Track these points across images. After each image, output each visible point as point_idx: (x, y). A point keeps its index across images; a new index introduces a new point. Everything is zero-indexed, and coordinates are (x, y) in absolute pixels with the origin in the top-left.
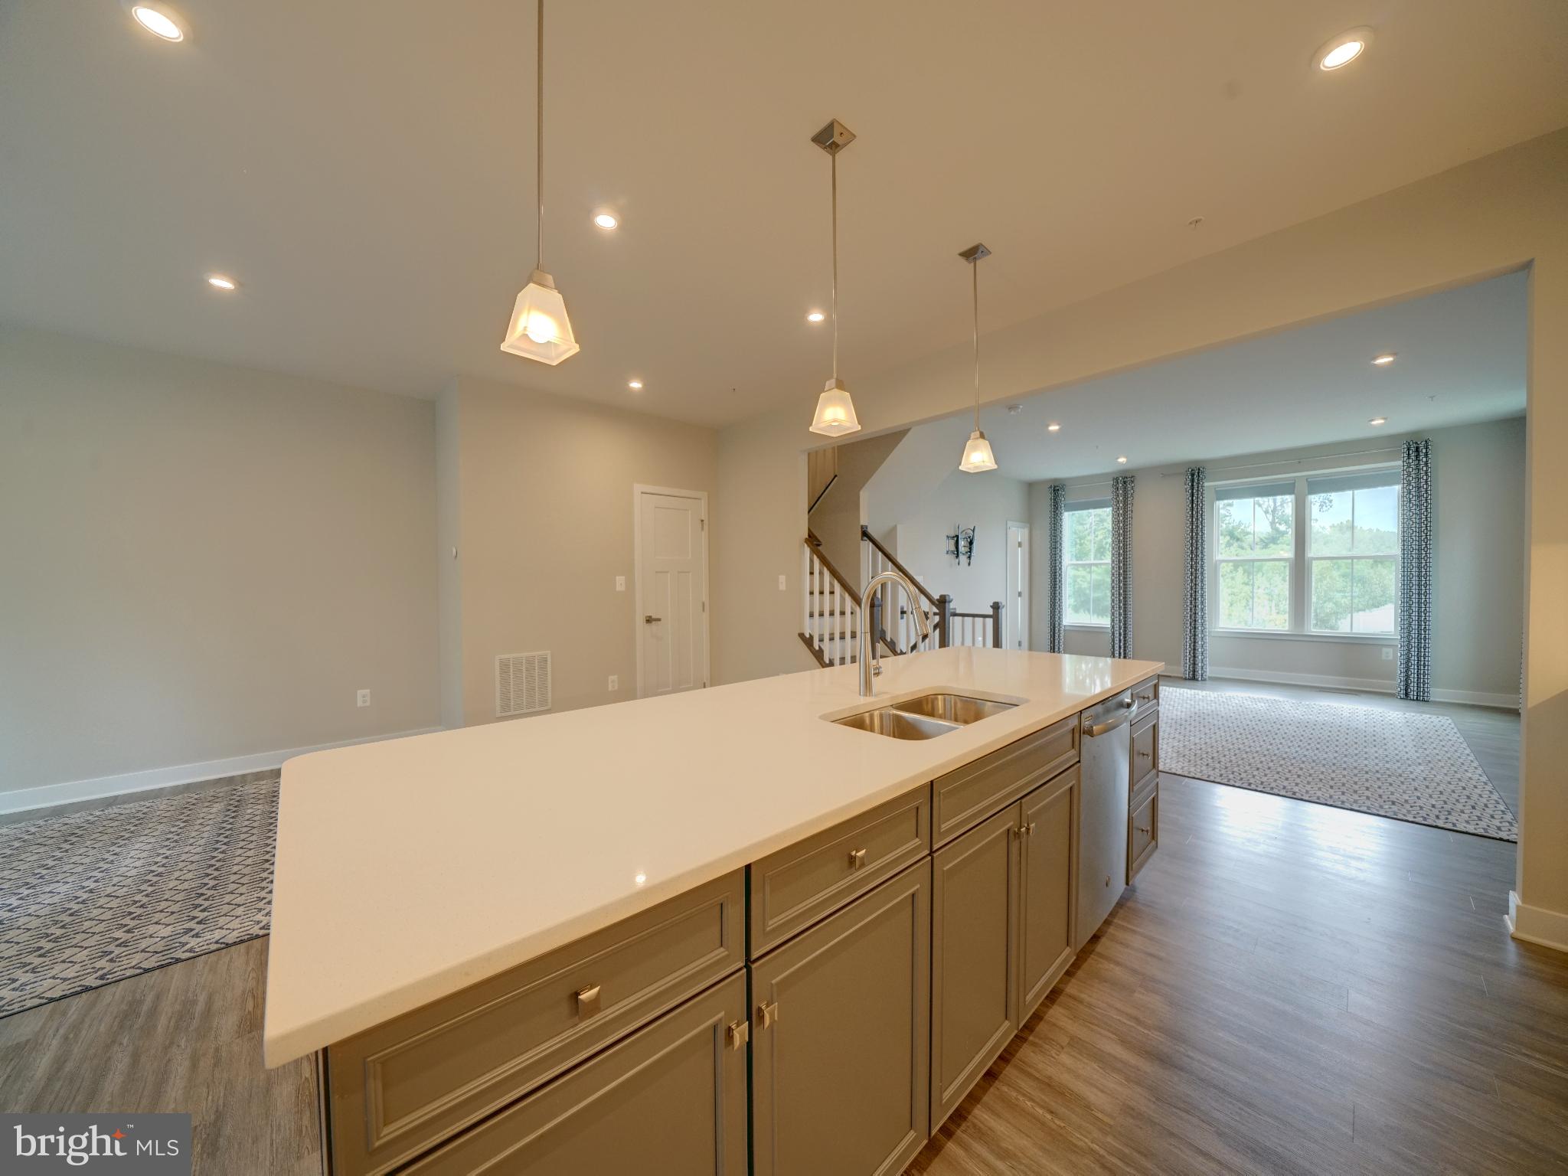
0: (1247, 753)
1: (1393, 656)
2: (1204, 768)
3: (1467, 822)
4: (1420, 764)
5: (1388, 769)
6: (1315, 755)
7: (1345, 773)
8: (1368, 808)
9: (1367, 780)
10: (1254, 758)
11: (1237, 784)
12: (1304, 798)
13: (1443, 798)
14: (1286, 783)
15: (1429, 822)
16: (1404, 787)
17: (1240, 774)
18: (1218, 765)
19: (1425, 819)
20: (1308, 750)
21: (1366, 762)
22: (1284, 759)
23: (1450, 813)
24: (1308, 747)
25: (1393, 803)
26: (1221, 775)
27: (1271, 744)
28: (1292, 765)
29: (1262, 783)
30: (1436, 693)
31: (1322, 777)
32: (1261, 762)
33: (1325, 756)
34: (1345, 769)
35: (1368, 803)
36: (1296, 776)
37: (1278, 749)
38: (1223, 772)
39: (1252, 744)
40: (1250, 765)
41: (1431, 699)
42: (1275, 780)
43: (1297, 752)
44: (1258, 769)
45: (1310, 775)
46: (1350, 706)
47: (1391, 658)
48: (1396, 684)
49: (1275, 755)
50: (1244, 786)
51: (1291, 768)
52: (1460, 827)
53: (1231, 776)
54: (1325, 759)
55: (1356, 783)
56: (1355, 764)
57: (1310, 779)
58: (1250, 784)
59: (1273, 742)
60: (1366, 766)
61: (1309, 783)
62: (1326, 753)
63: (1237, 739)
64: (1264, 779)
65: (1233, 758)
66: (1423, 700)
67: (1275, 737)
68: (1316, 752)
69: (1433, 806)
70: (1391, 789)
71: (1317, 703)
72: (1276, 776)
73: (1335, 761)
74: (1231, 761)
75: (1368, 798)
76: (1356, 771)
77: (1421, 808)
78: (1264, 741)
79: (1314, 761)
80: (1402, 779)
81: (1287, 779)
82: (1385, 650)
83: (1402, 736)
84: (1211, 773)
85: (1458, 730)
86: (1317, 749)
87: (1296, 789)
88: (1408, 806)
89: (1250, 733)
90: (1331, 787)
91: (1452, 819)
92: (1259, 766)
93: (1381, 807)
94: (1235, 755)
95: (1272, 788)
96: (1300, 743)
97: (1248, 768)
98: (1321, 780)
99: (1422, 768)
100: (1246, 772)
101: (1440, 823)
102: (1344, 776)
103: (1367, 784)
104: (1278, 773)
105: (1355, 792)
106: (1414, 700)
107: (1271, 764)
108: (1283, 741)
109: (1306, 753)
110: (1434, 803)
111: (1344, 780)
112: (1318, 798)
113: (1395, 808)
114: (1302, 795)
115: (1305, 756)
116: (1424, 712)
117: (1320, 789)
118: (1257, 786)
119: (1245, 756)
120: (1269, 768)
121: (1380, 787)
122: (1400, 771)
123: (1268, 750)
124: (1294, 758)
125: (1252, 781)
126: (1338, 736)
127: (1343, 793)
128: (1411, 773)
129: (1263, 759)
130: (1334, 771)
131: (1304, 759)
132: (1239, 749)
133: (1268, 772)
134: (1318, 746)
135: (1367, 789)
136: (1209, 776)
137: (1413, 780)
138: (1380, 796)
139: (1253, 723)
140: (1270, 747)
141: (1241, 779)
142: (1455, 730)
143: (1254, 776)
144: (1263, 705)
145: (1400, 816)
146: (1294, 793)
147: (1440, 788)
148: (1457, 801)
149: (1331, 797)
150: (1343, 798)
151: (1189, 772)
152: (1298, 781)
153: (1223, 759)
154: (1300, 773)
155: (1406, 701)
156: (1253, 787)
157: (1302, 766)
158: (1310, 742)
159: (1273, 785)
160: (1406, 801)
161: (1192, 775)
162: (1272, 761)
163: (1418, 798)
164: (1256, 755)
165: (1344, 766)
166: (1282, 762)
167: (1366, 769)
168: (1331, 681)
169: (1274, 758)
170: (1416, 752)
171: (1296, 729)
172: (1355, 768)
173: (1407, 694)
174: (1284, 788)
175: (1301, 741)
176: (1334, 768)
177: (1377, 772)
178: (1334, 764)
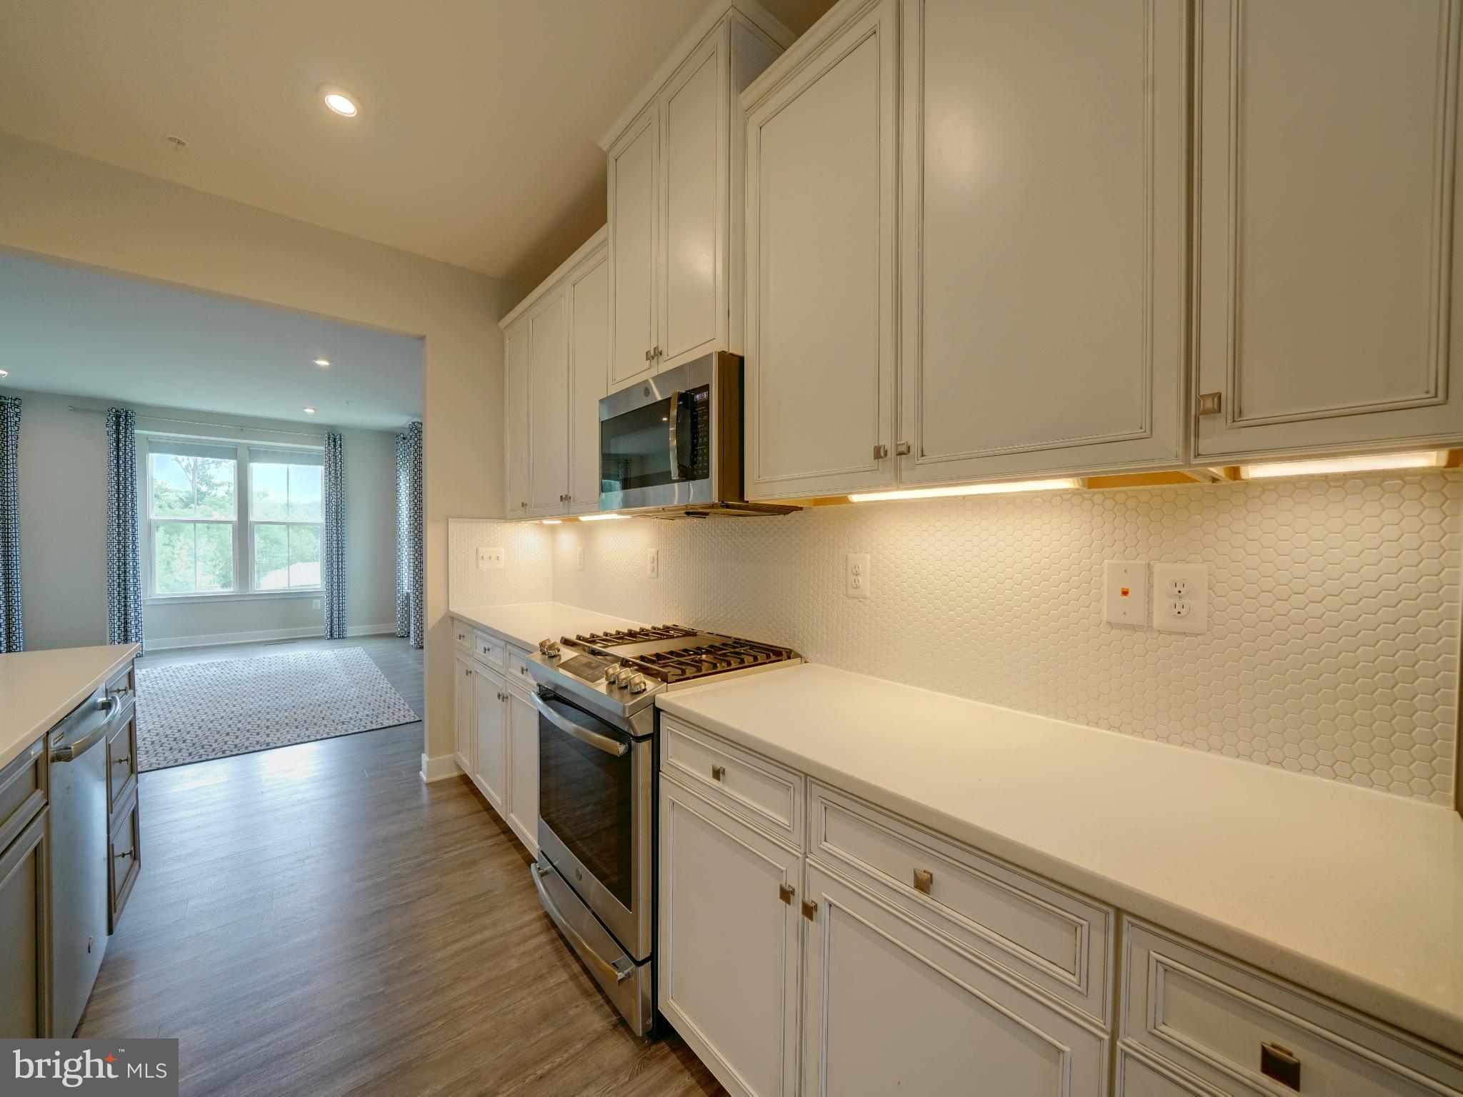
0: (212, 722)
1: (320, 606)
2: (168, 754)
3: (388, 719)
4: (352, 687)
5: (333, 698)
6: (277, 703)
7: (304, 711)
8: (328, 734)
9: (321, 712)
10: (220, 725)
11: (210, 757)
12: (277, 745)
13: (372, 707)
14: (258, 738)
15: (368, 728)
16: (347, 708)
17: (211, 746)
18: (183, 745)
19: (365, 727)
20: (269, 701)
21: (317, 697)
22: (250, 716)
23: (377, 717)
24: (269, 698)
25: (343, 723)
26: (190, 754)
27: (234, 706)
28: (259, 719)
29: (236, 746)
30: (351, 630)
31: (287, 721)
32: (229, 726)
33: (285, 702)
34: (303, 708)
35: (327, 730)
36: (265, 728)
37: (242, 708)
38: (191, 750)
39: (216, 711)
40: (218, 732)
41: (348, 635)
42: (248, 739)
43: (260, 706)
44: (228, 734)
45: (277, 723)
46: (294, 653)
47: (319, 607)
48: (323, 628)
49: (241, 715)
50: (218, 756)
51: (258, 722)
52: (386, 724)
53: (202, 751)
54: (285, 705)
55: (314, 717)
56: (309, 701)
57: (278, 727)
58: (224, 752)
59: (235, 703)
60: (318, 700)
61: (278, 730)
62: (285, 699)
63: (198, 711)
64: (237, 741)
65: (199, 732)
66: (343, 638)
67: (237, 697)
68: (277, 700)
69: (367, 715)
70: (339, 712)
71: (266, 656)
72: (248, 735)
73: (294, 704)
74: (197, 736)
75: (326, 726)
76: (312, 707)
77: (361, 720)
78: (226, 704)
79: (277, 709)
80: (344, 702)
81: (258, 734)
82: (315, 601)
83: (336, 669)
84: (178, 756)
85: (369, 655)
86: (277, 698)
87: (269, 740)
88: (352, 722)
89: (210, 701)
90: (297, 727)
91: (380, 720)
92: (229, 730)
93: (336, 729)
94: (200, 728)
95: (247, 748)
96: (261, 697)
97: (217, 736)
98: (287, 724)
99: (354, 689)
100: (216, 741)
101: (374, 727)
102: (304, 714)
103: (322, 715)
104: (248, 731)
105: (315, 724)
106: (339, 638)
107: (239, 725)
108: (244, 699)
109: (268, 704)
110: (367, 713)
111: (305, 718)
112: (289, 741)
113: (345, 726)
114: (275, 743)
115: (268, 707)
116: (345, 647)
117: (288, 732)
118: (231, 751)
119: (211, 726)
120: (239, 730)
121: (331, 714)
122: (341, 697)
123: (233, 712)
124: (259, 712)
125: (225, 748)
126: (290, 681)
127: (307, 729)
128: (349, 695)
129: (230, 723)
130: (295, 713)
131: (268, 710)
132: (203, 720)
133: (238, 733)
134: (277, 695)
135: (323, 718)
136: (176, 760)
137: (351, 700)
138: (333, 721)
139: (211, 690)
140: (234, 709)
141: (214, 750)
142: (366, 656)
143: (226, 743)
144: (215, 669)
145: (350, 732)
146: (268, 744)
147: (368, 701)
148: (380, 706)
149: (299, 736)
150: (308, 733)
151: (151, 765)
152: (268, 731)
153: (188, 737)
154: (268, 724)
155: (332, 641)
156: (228, 753)
157: (268, 717)
158: (269, 693)
159: (247, 744)
160: (351, 718)
161: (155, 766)
162: (240, 722)
163: (357, 713)
164: (221, 721)
165: (302, 705)
166: (250, 719)
167: (318, 703)
168: (276, 634)
169: (241, 718)
170: (347, 678)
171: (254, 685)
172: (310, 704)
173: (331, 635)
174: (258, 742)
175: (261, 694)
176: (294, 710)
177: (327, 702)
178: (294, 707)
